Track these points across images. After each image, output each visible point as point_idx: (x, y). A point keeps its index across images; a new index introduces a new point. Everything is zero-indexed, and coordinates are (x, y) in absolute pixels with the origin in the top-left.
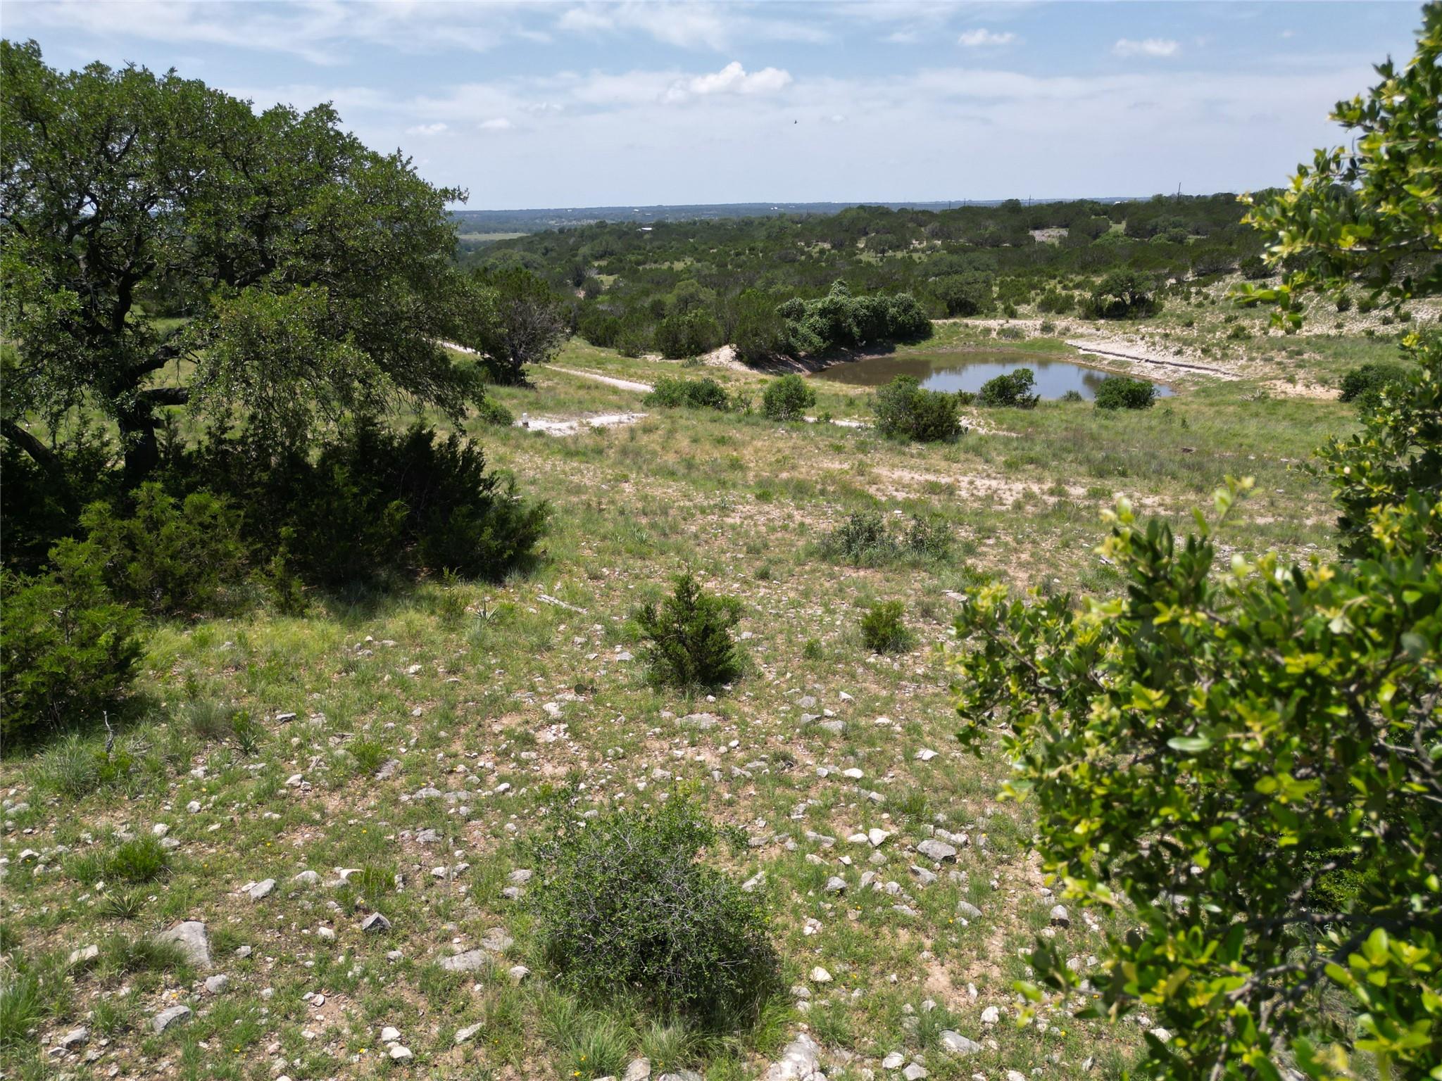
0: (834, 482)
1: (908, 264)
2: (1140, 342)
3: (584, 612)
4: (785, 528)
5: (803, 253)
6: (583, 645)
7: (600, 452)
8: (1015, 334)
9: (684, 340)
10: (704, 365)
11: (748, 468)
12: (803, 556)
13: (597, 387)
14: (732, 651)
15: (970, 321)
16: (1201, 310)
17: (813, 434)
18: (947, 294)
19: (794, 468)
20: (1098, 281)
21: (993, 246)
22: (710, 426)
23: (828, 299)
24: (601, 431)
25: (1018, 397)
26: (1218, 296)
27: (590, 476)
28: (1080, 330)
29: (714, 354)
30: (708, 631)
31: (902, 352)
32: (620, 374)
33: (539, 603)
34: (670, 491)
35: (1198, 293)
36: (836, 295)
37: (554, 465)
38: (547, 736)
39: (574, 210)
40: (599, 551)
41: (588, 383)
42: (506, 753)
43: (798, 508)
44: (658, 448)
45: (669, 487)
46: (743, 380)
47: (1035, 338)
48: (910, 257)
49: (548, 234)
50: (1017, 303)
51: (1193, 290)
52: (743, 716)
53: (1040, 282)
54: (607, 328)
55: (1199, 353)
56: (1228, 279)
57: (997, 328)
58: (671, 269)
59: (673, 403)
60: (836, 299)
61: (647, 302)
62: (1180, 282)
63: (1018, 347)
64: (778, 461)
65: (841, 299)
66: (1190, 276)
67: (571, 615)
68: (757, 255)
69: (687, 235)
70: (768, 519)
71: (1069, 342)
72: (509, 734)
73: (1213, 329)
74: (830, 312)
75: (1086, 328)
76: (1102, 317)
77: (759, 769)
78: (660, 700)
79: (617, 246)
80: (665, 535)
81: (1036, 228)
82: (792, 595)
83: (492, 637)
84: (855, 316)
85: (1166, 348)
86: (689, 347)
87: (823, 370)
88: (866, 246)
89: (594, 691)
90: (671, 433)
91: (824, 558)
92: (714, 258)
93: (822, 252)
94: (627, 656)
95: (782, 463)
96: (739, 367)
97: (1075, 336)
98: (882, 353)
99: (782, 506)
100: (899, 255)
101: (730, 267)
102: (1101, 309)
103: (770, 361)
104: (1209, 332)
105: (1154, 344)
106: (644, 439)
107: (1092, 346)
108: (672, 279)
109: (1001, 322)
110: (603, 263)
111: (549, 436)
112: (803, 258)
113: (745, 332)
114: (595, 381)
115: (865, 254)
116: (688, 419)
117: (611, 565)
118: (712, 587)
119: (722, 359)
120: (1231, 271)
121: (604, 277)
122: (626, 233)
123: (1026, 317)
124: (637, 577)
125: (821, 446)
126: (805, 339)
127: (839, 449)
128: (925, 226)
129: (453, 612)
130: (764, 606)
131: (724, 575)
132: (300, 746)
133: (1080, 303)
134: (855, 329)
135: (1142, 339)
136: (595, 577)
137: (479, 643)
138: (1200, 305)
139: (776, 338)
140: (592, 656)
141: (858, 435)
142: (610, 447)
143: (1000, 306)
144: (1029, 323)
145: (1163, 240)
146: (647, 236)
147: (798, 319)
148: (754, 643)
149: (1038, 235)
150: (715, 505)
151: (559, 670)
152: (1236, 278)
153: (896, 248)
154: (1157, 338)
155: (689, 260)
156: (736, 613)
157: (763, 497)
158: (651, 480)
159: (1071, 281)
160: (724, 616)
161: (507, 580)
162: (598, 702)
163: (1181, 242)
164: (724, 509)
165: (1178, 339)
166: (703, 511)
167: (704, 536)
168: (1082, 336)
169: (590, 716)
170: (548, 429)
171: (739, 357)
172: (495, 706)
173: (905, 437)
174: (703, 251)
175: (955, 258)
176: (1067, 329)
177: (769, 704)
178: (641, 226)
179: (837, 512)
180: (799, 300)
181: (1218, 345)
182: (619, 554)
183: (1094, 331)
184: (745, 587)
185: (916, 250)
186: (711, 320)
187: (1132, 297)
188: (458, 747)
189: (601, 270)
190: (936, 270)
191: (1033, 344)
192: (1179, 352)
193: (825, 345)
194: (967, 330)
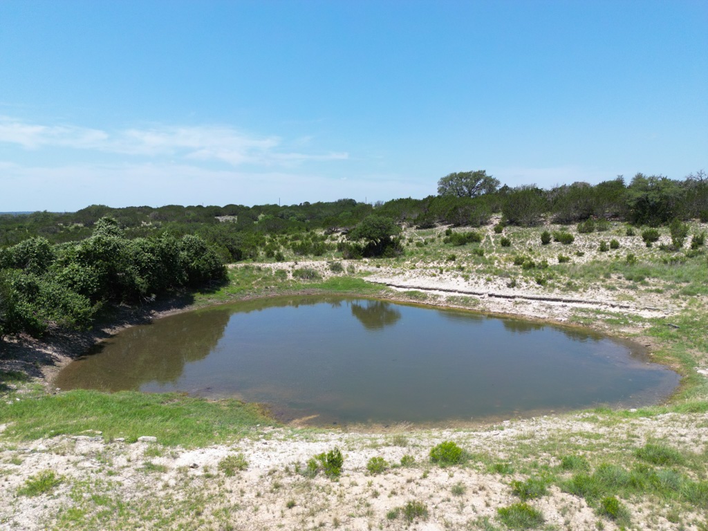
23: (91, 239)
31: (202, 303)
36: (103, 234)
55: (534, 283)
57: (291, 270)
60: (106, 241)
71: (368, 280)
84: (137, 262)
102: (361, 250)
107: (400, 282)
109: (292, 263)
133: (343, 245)
134: (138, 280)
147: (39, 271)
149: (221, 219)
153: (132, 225)
187: (381, 240)
192: (512, 285)
193: (94, 309)
194: (262, 273)
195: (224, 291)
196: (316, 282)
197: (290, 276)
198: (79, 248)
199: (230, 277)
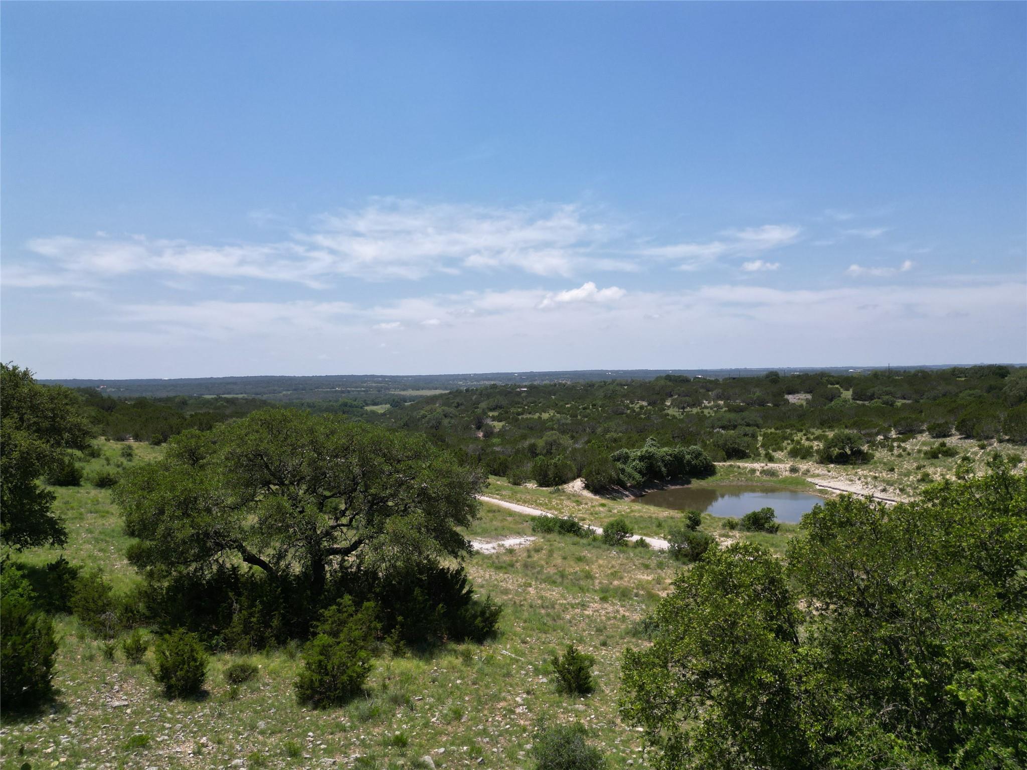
0: (643, 589)
1: (701, 418)
2: (858, 482)
3: (522, 659)
4: (615, 618)
5: (628, 408)
6: (525, 675)
7: (512, 566)
8: (772, 473)
9: (551, 474)
10: (564, 492)
11: (596, 578)
12: (623, 634)
13: (499, 511)
14: (591, 679)
15: (741, 464)
16: (901, 459)
17: (632, 555)
18: (725, 444)
19: (621, 578)
20: (831, 434)
21: (760, 405)
22: (573, 548)
23: (644, 449)
24: (511, 551)
25: (766, 526)
26: (913, 450)
27: (511, 582)
28: (817, 472)
29: (571, 484)
30: (581, 669)
31: (696, 484)
32: (512, 499)
33: (502, 654)
34: (554, 593)
35: (899, 447)
36: (648, 447)
37: (490, 575)
38: (519, 710)
39: (475, 374)
40: (524, 629)
41: (494, 508)
42: (505, 716)
43: (622, 606)
44: (543, 563)
45: (553, 591)
46: (590, 504)
47: (786, 477)
48: (702, 412)
49: (458, 393)
50: (774, 450)
51: (895, 444)
52: (596, 707)
53: (791, 434)
54: (501, 464)
55: (898, 491)
56: (919, 437)
57: (760, 469)
58: (540, 418)
59: (549, 530)
60: (650, 450)
61: (527, 443)
62: (886, 438)
63: (775, 482)
64: (612, 574)
65: (652, 449)
66: (893, 434)
67: (517, 661)
68: (597, 409)
69: (550, 393)
70: (607, 613)
71: (809, 480)
72: (505, 709)
73: (908, 474)
74: (646, 458)
75: (821, 470)
76: (832, 462)
77: (603, 726)
78: (562, 699)
79: (504, 401)
80: (555, 620)
81: (789, 393)
82: (618, 654)
83: (487, 670)
84: (663, 461)
85: (875, 487)
86: (554, 479)
87: (642, 496)
88: (672, 404)
89: (534, 694)
90: (551, 553)
91: (634, 635)
92: (569, 411)
93: (642, 407)
94: (545, 680)
95: (614, 575)
96: (587, 494)
97: (814, 476)
98: (683, 485)
99: (613, 604)
100: (695, 410)
101: (579, 417)
102: (831, 457)
103: (607, 489)
104: (905, 476)
105: (867, 483)
106: (536, 557)
107: (825, 483)
108: (540, 428)
109: (763, 465)
110: (496, 414)
111: (483, 554)
112: (629, 411)
113: (591, 472)
114: (498, 506)
115: (671, 409)
116: (559, 543)
117: (530, 636)
118: (581, 650)
119: (576, 488)
120: (921, 432)
121: (496, 423)
122: (510, 392)
123: (781, 461)
124: (544, 643)
125: (637, 563)
126: (630, 476)
127: (647, 567)
128: (712, 391)
129: (467, 657)
130: (605, 660)
131: (585, 643)
132: (429, 709)
133: (818, 451)
134: (663, 469)
135: (859, 479)
136: (524, 642)
137: (480, 671)
138: (900, 456)
139: (611, 476)
140: (530, 680)
141: (658, 556)
142: (517, 562)
143: (762, 452)
144: (782, 466)
145: (878, 404)
146: (523, 394)
147: (625, 463)
148: (601, 677)
149: (792, 399)
150: (579, 604)
151: (517, 684)
152: (925, 437)
153: (693, 405)
154: (869, 479)
155: (552, 413)
156: (592, 662)
157: (604, 599)
158: (543, 586)
159: (813, 434)
160: (587, 663)
161: (485, 642)
162: (537, 698)
163: (892, 405)
164: (584, 606)
165: (884, 481)
166: (573, 607)
167: (574, 621)
168: (818, 475)
169: (534, 704)
170: (481, 548)
171: (587, 487)
172: (496, 698)
173: (686, 559)
174: (561, 406)
175: (732, 416)
176: (808, 471)
177: (607, 703)
178: (520, 387)
179: (642, 609)
180: (626, 450)
181: (910, 486)
182: (534, 630)
183: (826, 472)
184: (595, 650)
185: (706, 407)
186: (569, 462)
187: (851, 450)
188: (486, 712)
189: (494, 419)
190: (720, 423)
191: (785, 481)
192: (884, 490)
193: (643, 480)
194: (740, 470)
195: (710, 479)
196: (774, 479)
197: (758, 473)
198: (639, 454)
199: (717, 471)
